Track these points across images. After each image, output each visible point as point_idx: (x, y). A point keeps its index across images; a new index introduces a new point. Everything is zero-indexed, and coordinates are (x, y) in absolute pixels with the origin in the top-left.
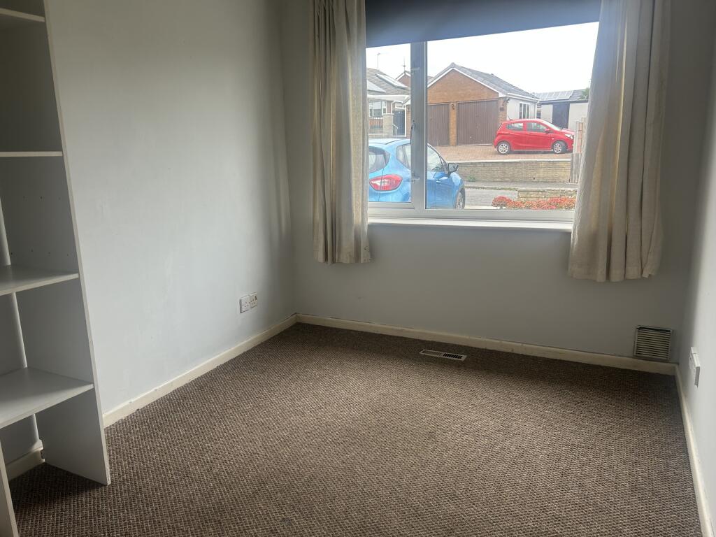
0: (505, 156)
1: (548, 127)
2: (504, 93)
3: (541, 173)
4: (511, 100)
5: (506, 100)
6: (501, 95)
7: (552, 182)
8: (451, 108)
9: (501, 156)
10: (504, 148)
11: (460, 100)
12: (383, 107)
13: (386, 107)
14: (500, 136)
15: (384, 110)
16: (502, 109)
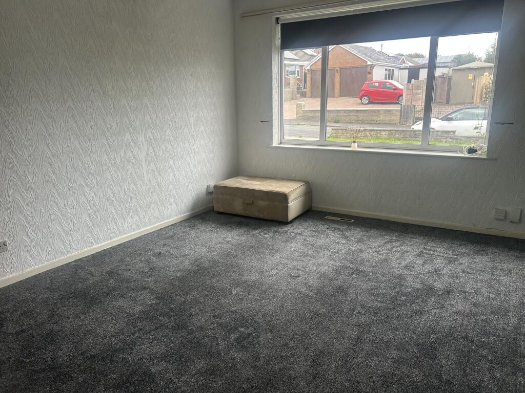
0: (366, 105)
1: (395, 86)
2: (371, 61)
3: (381, 118)
4: (376, 66)
5: (372, 67)
6: (369, 63)
7: (388, 124)
8: (336, 71)
9: (364, 106)
10: (365, 100)
11: (342, 66)
12: (296, 70)
13: (299, 70)
14: (363, 92)
15: (298, 71)
16: (369, 73)
